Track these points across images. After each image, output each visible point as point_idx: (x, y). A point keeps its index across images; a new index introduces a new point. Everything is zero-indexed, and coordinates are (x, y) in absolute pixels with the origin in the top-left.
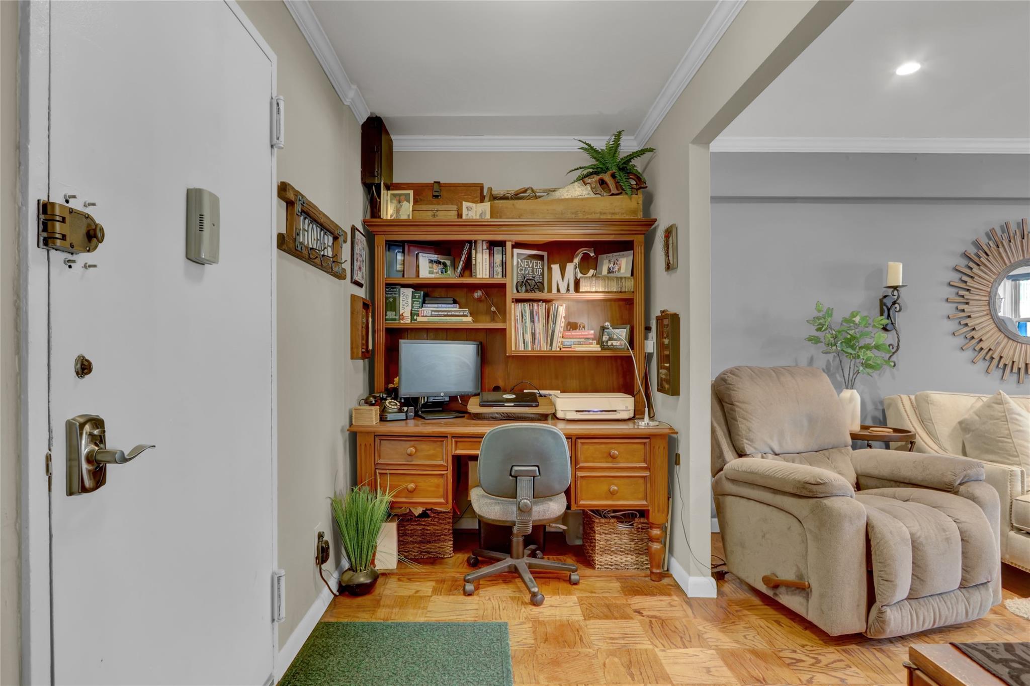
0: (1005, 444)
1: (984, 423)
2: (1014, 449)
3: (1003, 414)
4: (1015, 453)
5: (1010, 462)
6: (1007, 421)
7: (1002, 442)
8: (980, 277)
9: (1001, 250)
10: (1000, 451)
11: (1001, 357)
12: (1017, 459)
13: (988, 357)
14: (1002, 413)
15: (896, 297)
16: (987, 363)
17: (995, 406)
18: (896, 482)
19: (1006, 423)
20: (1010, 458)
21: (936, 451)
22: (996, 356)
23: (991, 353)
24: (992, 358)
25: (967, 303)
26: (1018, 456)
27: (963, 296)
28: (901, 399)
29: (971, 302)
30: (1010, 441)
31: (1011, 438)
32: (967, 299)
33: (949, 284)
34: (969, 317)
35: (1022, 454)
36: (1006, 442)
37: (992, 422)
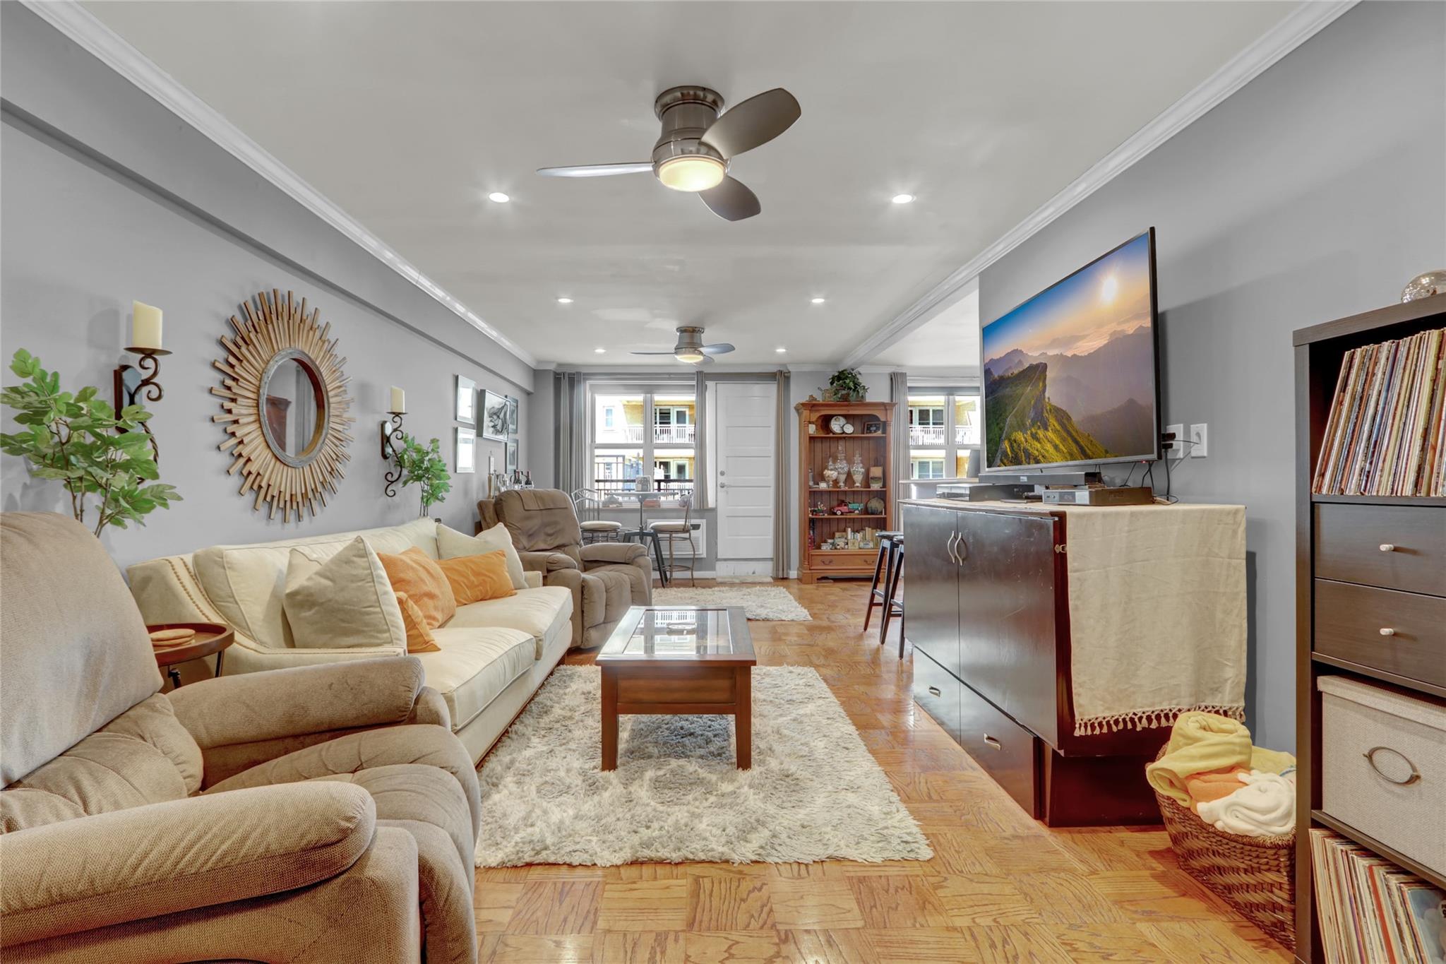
0: (372, 616)
1: (342, 590)
2: (383, 622)
3: (369, 571)
4: (386, 627)
5: (379, 641)
6: (373, 581)
7: (368, 614)
8: (248, 361)
9: (270, 327)
10: (366, 629)
11: (269, 485)
12: (387, 635)
13: (255, 487)
14: (367, 569)
15: (151, 372)
16: (253, 495)
17: (355, 559)
18: (295, 736)
19: (372, 584)
20: (379, 635)
21: (256, 651)
22: (264, 484)
23: (259, 478)
24: (260, 487)
25: (234, 400)
26: (389, 630)
27: (229, 388)
28: (172, 566)
29: (240, 400)
30: (378, 610)
31: (380, 606)
32: (235, 394)
33: (214, 366)
34: (236, 422)
35: (392, 626)
36: (375, 613)
37: (354, 585)
